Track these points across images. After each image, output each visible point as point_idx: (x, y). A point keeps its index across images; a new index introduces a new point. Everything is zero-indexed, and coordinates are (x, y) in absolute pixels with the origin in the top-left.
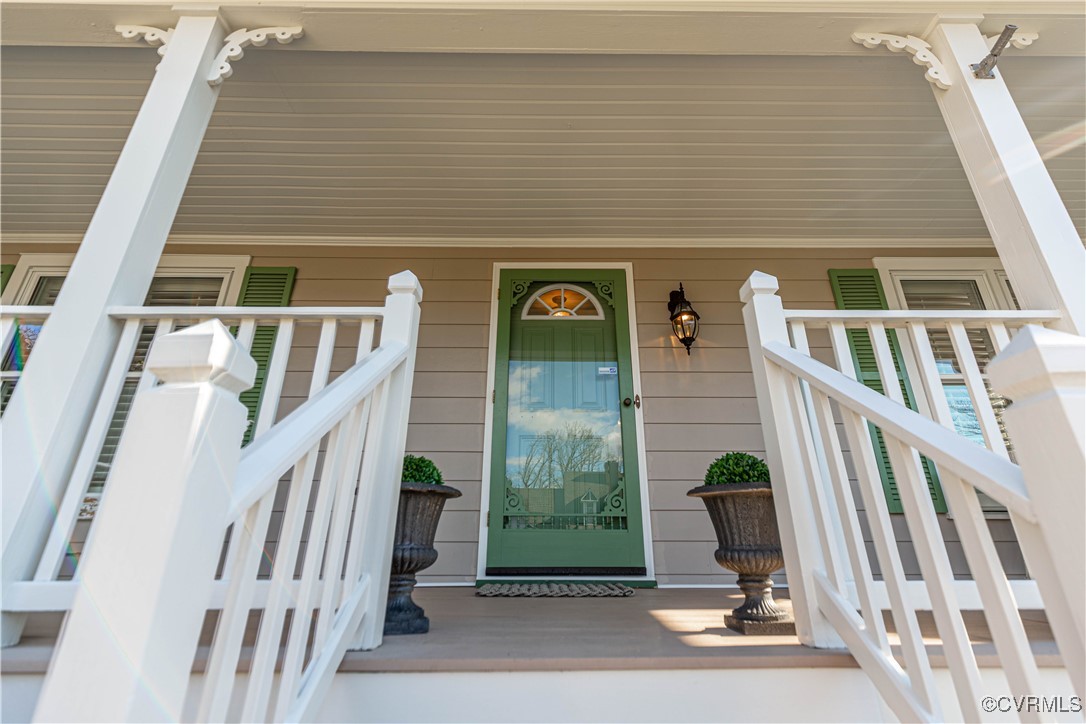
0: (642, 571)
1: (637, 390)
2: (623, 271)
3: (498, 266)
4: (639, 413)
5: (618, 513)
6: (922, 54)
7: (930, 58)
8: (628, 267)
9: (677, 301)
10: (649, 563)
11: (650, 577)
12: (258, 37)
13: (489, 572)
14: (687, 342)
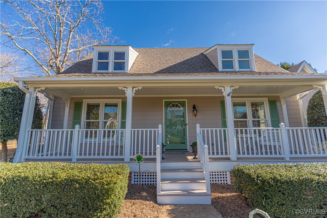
0: (187, 150)
1: (187, 123)
2: (185, 101)
3: (164, 100)
4: (187, 126)
5: (184, 142)
6: (223, 90)
7: (224, 91)
8: (186, 100)
9: (194, 107)
10: (188, 149)
11: (188, 150)
12: (137, 89)
13: (165, 150)
14: (195, 115)
